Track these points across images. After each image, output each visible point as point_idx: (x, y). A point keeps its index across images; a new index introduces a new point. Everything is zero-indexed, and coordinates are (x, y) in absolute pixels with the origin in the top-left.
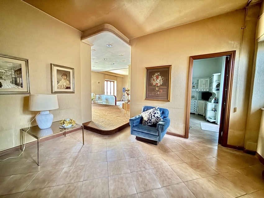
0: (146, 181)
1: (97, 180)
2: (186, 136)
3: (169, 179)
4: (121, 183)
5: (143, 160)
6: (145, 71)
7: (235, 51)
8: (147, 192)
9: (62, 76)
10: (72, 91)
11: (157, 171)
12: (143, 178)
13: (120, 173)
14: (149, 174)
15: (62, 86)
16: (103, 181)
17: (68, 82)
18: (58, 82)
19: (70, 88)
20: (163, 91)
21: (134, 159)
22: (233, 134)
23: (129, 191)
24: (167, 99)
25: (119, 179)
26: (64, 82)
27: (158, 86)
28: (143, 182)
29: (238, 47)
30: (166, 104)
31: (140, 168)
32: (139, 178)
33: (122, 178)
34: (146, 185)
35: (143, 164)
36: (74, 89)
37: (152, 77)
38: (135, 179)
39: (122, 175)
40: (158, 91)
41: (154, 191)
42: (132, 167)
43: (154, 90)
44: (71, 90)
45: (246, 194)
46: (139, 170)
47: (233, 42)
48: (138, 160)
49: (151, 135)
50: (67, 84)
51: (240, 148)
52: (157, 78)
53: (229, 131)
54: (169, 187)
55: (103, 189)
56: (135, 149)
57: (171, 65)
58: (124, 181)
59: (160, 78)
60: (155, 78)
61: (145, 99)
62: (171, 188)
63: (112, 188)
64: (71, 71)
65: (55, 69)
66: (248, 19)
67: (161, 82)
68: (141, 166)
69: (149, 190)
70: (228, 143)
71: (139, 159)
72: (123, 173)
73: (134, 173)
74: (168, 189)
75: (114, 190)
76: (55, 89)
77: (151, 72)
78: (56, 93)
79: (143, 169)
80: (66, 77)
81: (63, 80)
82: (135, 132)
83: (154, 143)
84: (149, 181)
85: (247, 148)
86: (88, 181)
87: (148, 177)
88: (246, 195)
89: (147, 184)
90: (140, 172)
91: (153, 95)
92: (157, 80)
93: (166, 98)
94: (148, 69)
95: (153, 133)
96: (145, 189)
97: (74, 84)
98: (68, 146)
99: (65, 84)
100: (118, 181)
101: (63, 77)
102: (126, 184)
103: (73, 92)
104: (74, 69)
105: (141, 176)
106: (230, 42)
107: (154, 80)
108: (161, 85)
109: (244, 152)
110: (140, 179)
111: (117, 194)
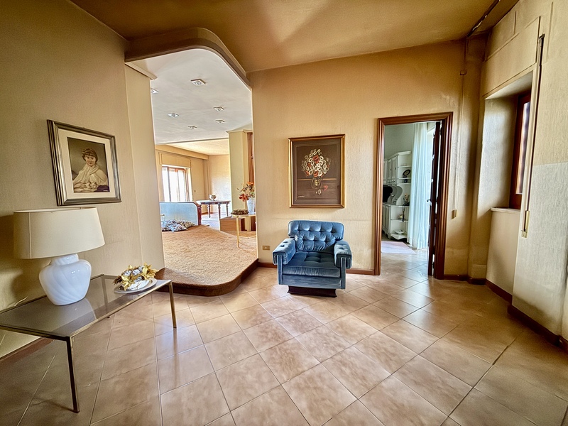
0: (359, 371)
1: (262, 400)
2: (376, 271)
3: (394, 355)
4: (315, 388)
5: (327, 331)
6: (289, 145)
7: (452, 113)
8: (373, 391)
9: (84, 157)
10: (114, 196)
11: (366, 347)
12: (349, 367)
13: (300, 370)
14: (356, 356)
15: (87, 185)
16: (276, 398)
17: (100, 172)
18: (74, 174)
19: (107, 189)
20: (329, 188)
21: (310, 335)
22: (452, 254)
23: (340, 401)
24: (339, 204)
25: (305, 382)
26: (90, 173)
27: (317, 178)
28: (355, 375)
29: (457, 107)
30: (336, 212)
31: (333, 349)
32: (343, 368)
33: (311, 378)
34: (364, 378)
35: (333, 339)
36: (118, 190)
37: (304, 159)
38: (336, 373)
39: (308, 373)
40: (318, 187)
41: (383, 384)
42: (317, 352)
43: (310, 185)
44: (111, 194)
45: (508, 347)
46: (333, 353)
47: (448, 97)
48: (319, 334)
49: (324, 280)
50: (98, 177)
51: (464, 278)
52: (316, 161)
53: (447, 250)
54: (404, 370)
55: (285, 413)
56: (299, 313)
57: (344, 135)
58: (320, 384)
59: (322, 160)
60: (311, 160)
61: (293, 207)
62: (407, 372)
63: (303, 405)
64: (106, 142)
65: (63, 136)
66: (470, 59)
67: (325, 169)
68: (332, 345)
69: (375, 387)
70: (446, 272)
71: (320, 331)
72: (306, 368)
73: (327, 361)
74: (404, 374)
75: (311, 408)
76: (68, 193)
77: (302, 147)
78: (71, 203)
79: (340, 350)
80: (94, 160)
81: (86, 167)
82: (290, 277)
83: (329, 294)
84: (364, 370)
85: (473, 275)
86: (242, 409)
87: (357, 362)
88: (508, 349)
89: (363, 376)
90: (338, 358)
91: (308, 196)
92: (315, 164)
93: (336, 200)
94: (295, 141)
95: (330, 274)
96: (365, 386)
97: (116, 177)
98: (135, 340)
99: (93, 178)
100: (308, 387)
101: (86, 158)
102: (325, 387)
103: (117, 200)
104: (114, 137)
105: (345, 365)
106: (444, 96)
107: (309, 164)
108: (324, 176)
109: (469, 283)
110: (347, 371)
111: (322, 415)
